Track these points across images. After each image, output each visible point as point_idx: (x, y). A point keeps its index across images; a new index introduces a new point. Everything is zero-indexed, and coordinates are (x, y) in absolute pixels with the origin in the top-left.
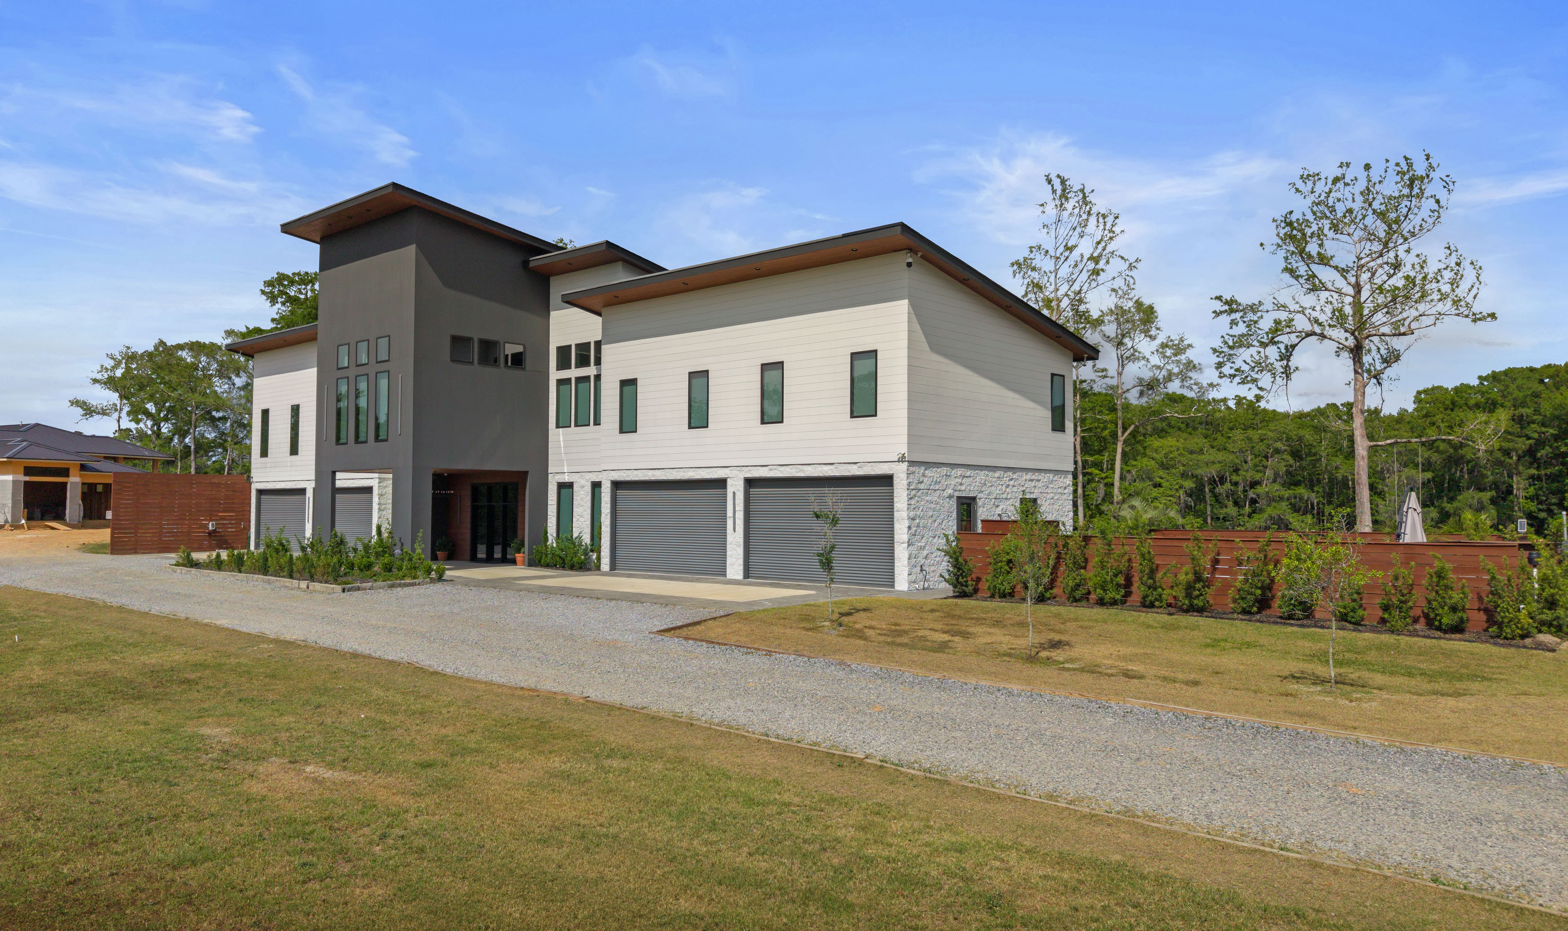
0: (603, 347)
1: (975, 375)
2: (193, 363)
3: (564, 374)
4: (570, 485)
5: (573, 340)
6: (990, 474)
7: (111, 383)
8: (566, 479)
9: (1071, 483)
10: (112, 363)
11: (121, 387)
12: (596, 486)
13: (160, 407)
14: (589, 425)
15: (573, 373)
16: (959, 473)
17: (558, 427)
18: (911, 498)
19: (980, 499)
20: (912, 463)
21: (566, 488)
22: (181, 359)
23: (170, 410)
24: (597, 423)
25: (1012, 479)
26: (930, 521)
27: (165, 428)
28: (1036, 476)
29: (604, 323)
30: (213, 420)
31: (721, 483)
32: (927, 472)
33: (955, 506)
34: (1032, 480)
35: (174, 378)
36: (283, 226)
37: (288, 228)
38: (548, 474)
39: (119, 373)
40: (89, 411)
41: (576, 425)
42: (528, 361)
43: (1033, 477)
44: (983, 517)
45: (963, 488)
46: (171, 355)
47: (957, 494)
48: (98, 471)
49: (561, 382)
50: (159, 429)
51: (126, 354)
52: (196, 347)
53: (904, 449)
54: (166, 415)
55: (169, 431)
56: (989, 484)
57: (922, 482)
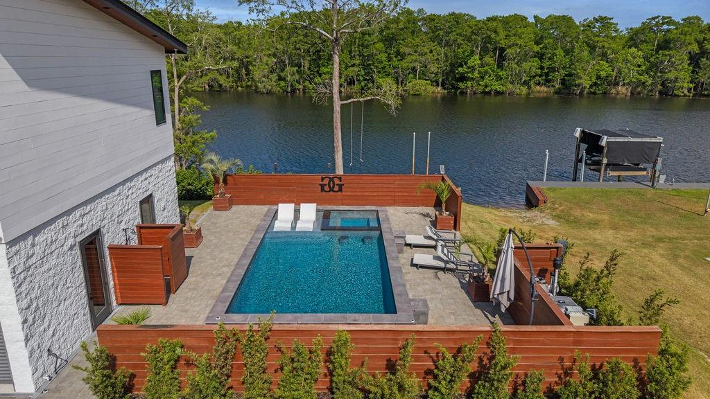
6: (110, 196)
16: (78, 214)
19: (104, 228)
25: (130, 189)
28: (149, 174)
32: (37, 239)
33: (79, 254)
34: (146, 180)
43: (147, 176)
45: (85, 227)
47: (79, 240)
56: (110, 207)
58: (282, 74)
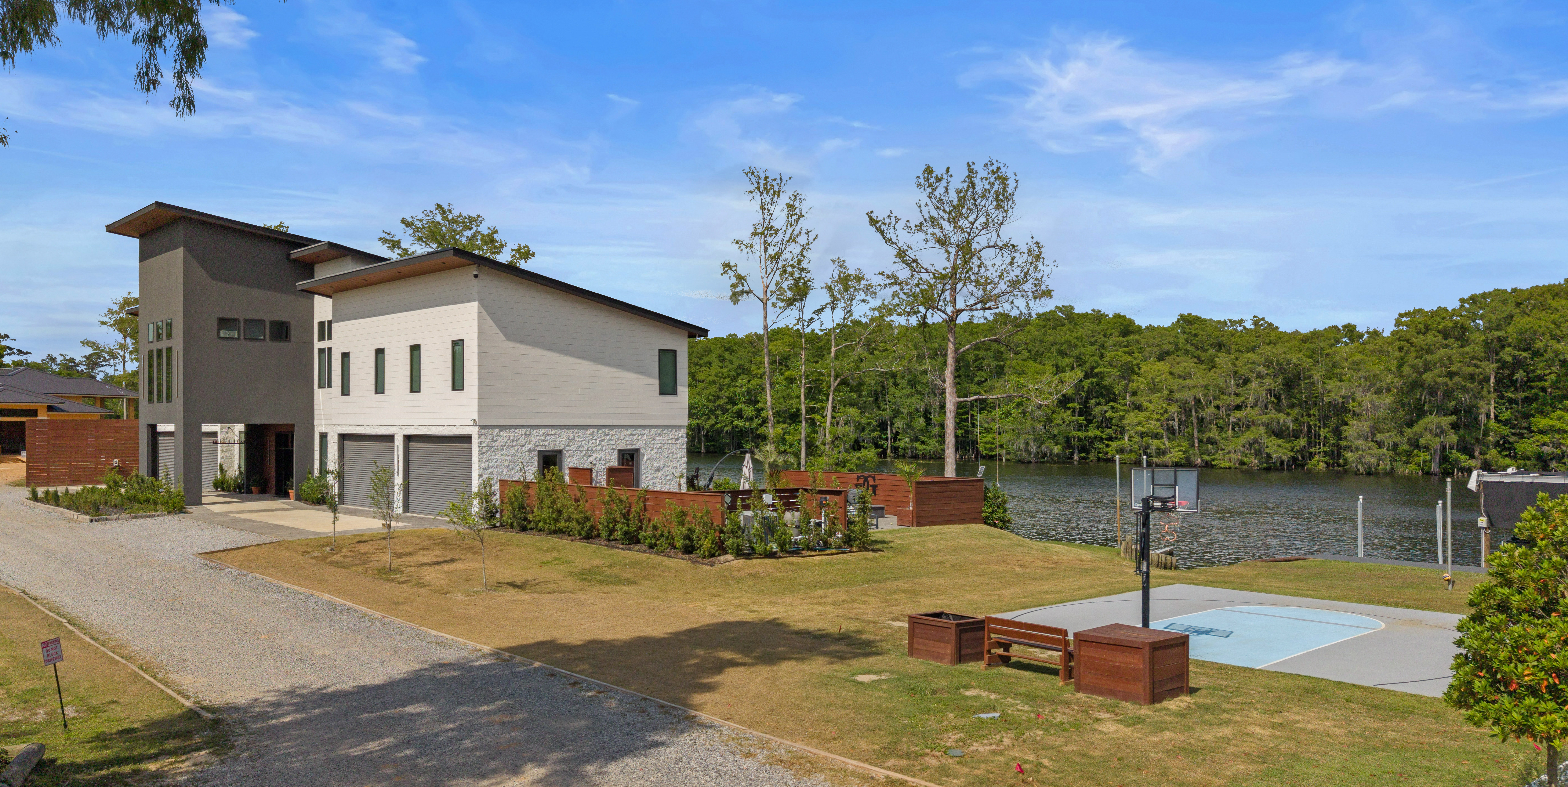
0: (333, 325)
4: (326, 435)
5: (326, 317)
6: (581, 432)
8: (324, 430)
9: (685, 435)
16: (542, 432)
17: (318, 388)
18: (483, 453)
19: (568, 451)
20: (482, 427)
21: (323, 436)
24: (330, 386)
25: (608, 435)
26: (506, 470)
28: (639, 431)
29: (334, 305)
31: (390, 438)
32: (502, 433)
33: (537, 458)
34: (634, 435)
36: (107, 227)
37: (112, 229)
38: (313, 426)
41: (324, 387)
42: (294, 333)
43: (636, 432)
44: (571, 465)
45: (547, 443)
47: (539, 449)
48: (64, 411)
53: (476, 417)
56: (579, 440)
57: (496, 441)
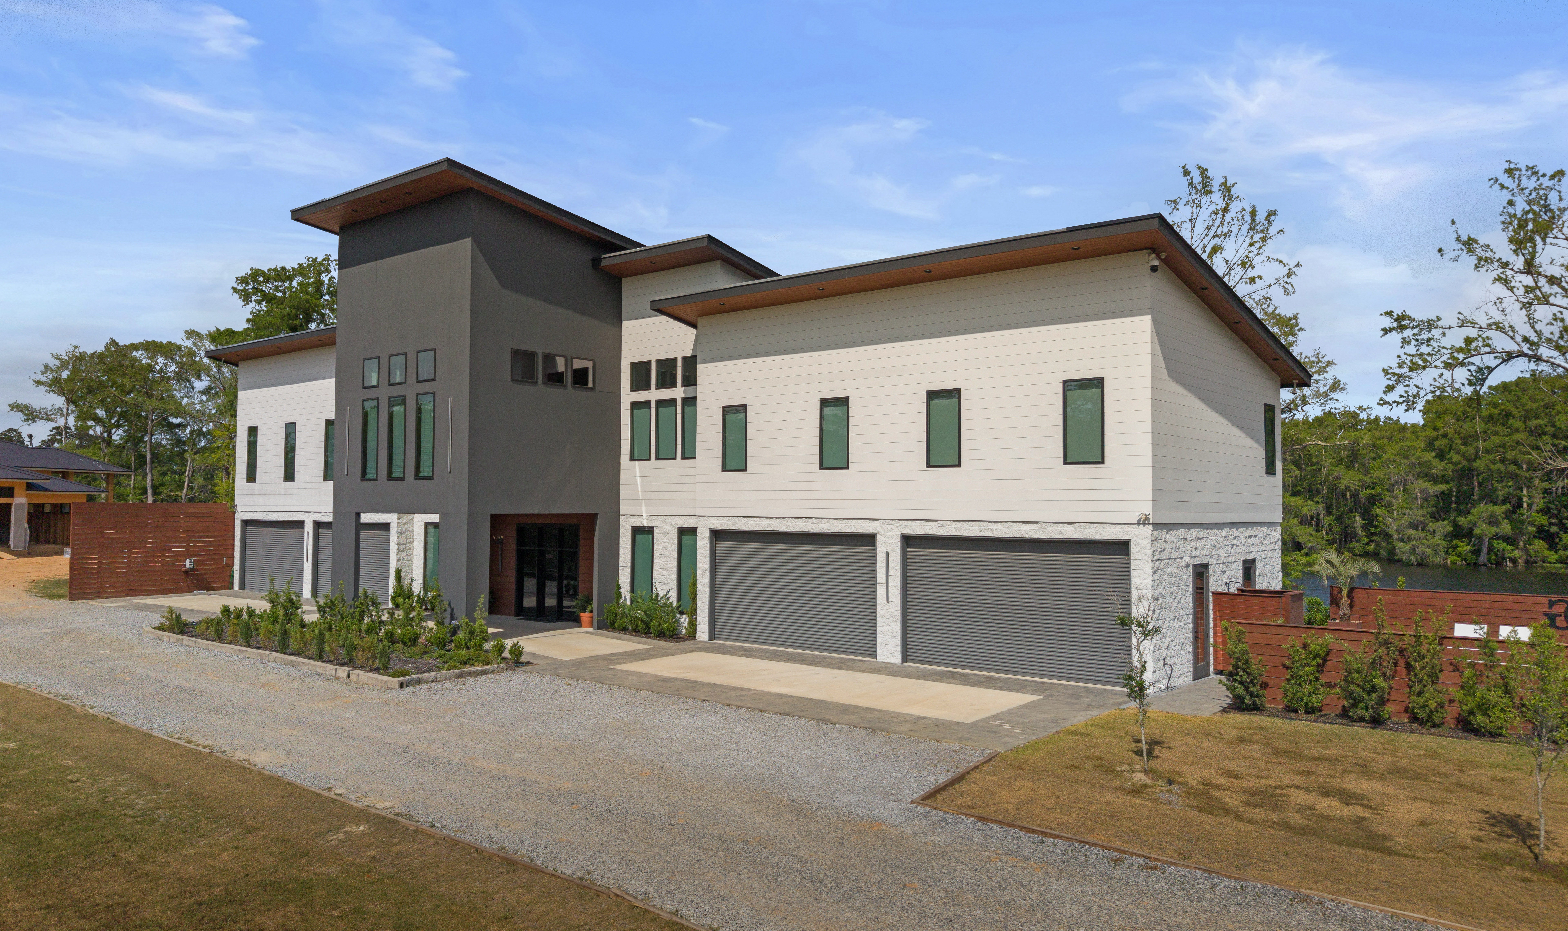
0: (697, 365)
1: (1207, 408)
2: (149, 365)
3: (641, 396)
4: (650, 531)
5: (653, 354)
6: (1218, 532)
7: (56, 385)
8: (645, 522)
9: (1280, 538)
10: (57, 363)
11: (69, 391)
12: (686, 534)
13: (111, 413)
14: (675, 458)
15: (654, 395)
16: (1195, 534)
17: (632, 459)
18: (1155, 572)
19: (1211, 565)
20: (1160, 526)
21: (642, 534)
22: (135, 360)
23: (123, 415)
24: (686, 456)
25: (1235, 537)
26: (1171, 600)
27: (117, 435)
28: (1254, 531)
29: (698, 336)
30: (171, 426)
32: (1170, 536)
33: (1191, 578)
34: (1252, 536)
35: (127, 382)
37: (300, 215)
38: (619, 515)
39: (65, 374)
40: (31, 415)
41: (657, 458)
42: (595, 380)
43: (1252, 533)
44: (1214, 588)
45: (1197, 553)
46: (124, 355)
47: (1193, 562)
48: (46, 490)
49: (635, 405)
50: (110, 435)
51: (74, 355)
52: (153, 348)
53: (1147, 508)
54: (118, 421)
55: (121, 439)
56: (1218, 546)
57: (1164, 550)
58: (1462, 520)
